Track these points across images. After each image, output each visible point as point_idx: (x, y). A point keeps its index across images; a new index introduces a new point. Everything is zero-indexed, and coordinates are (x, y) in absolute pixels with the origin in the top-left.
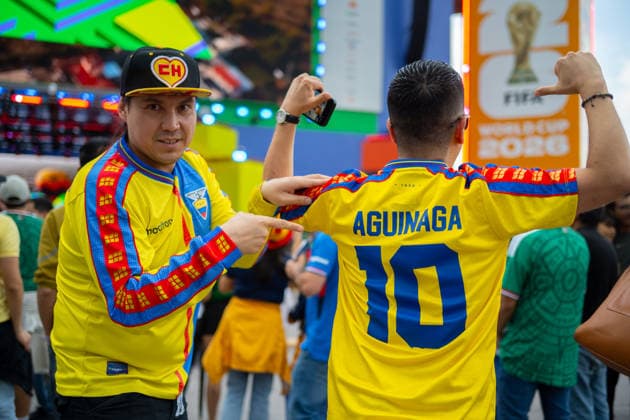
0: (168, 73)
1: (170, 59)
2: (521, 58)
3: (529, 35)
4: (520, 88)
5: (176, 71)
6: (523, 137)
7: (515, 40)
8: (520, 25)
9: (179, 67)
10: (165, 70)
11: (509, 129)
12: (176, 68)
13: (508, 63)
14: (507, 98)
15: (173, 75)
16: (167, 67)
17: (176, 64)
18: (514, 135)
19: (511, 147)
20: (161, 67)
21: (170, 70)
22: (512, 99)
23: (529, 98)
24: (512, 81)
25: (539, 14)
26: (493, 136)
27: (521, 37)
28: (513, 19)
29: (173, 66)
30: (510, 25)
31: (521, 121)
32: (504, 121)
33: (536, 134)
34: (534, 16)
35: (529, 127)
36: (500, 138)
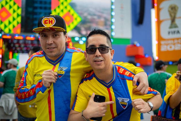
0: (47, 23)
1: (48, 18)
2: (173, 20)
3: (175, 14)
4: (173, 30)
5: (51, 22)
6: (174, 44)
7: (171, 15)
8: (172, 11)
9: (52, 20)
10: (46, 22)
11: (170, 42)
12: (51, 21)
13: (169, 22)
14: (169, 33)
15: (49, 23)
16: (47, 21)
17: (51, 19)
18: (172, 44)
19: (171, 47)
20: (45, 21)
21: (48, 22)
22: (171, 33)
23: (176, 32)
24: (171, 27)
25: (178, 8)
26: (165, 44)
27: (173, 15)
28: (170, 9)
29: (49, 20)
30: (169, 11)
31: (173, 39)
32: (168, 40)
33: (178, 43)
34: (176, 8)
35: (176, 41)
36: (167, 45)
